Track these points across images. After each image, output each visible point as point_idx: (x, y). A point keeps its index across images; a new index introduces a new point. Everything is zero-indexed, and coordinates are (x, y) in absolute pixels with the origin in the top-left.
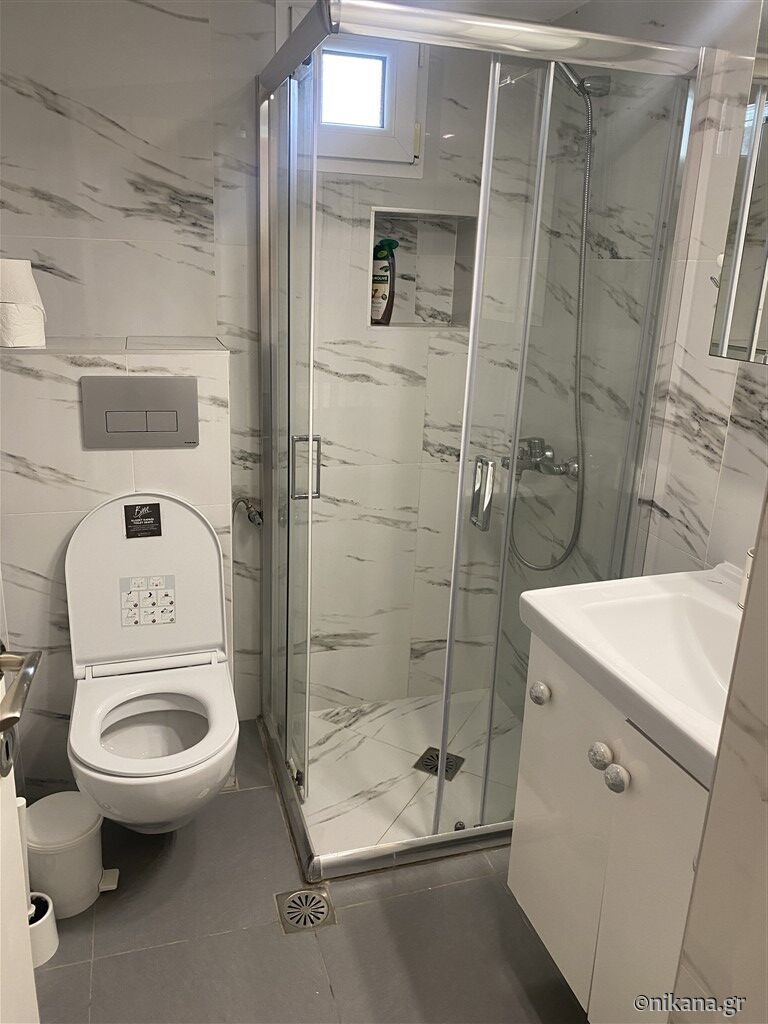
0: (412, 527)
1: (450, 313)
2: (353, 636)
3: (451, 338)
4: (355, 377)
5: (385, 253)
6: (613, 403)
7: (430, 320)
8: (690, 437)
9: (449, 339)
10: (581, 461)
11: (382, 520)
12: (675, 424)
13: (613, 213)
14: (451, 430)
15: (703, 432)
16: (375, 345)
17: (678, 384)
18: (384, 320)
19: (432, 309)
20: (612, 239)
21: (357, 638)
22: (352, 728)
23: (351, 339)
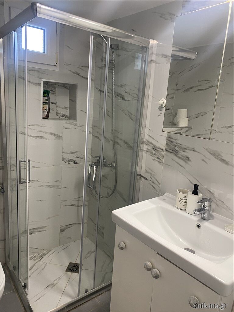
0: (60, 187)
1: (68, 115)
2: (39, 228)
3: (70, 123)
4: (37, 137)
5: (46, 95)
6: (125, 144)
7: (62, 117)
8: (152, 155)
9: (69, 124)
10: (116, 163)
11: (48, 186)
12: (147, 151)
13: (123, 86)
14: (71, 154)
15: (156, 154)
16: (44, 126)
17: (147, 139)
18: (46, 117)
19: (62, 114)
20: (122, 94)
21: (41, 229)
22: (41, 261)
23: (36, 124)
